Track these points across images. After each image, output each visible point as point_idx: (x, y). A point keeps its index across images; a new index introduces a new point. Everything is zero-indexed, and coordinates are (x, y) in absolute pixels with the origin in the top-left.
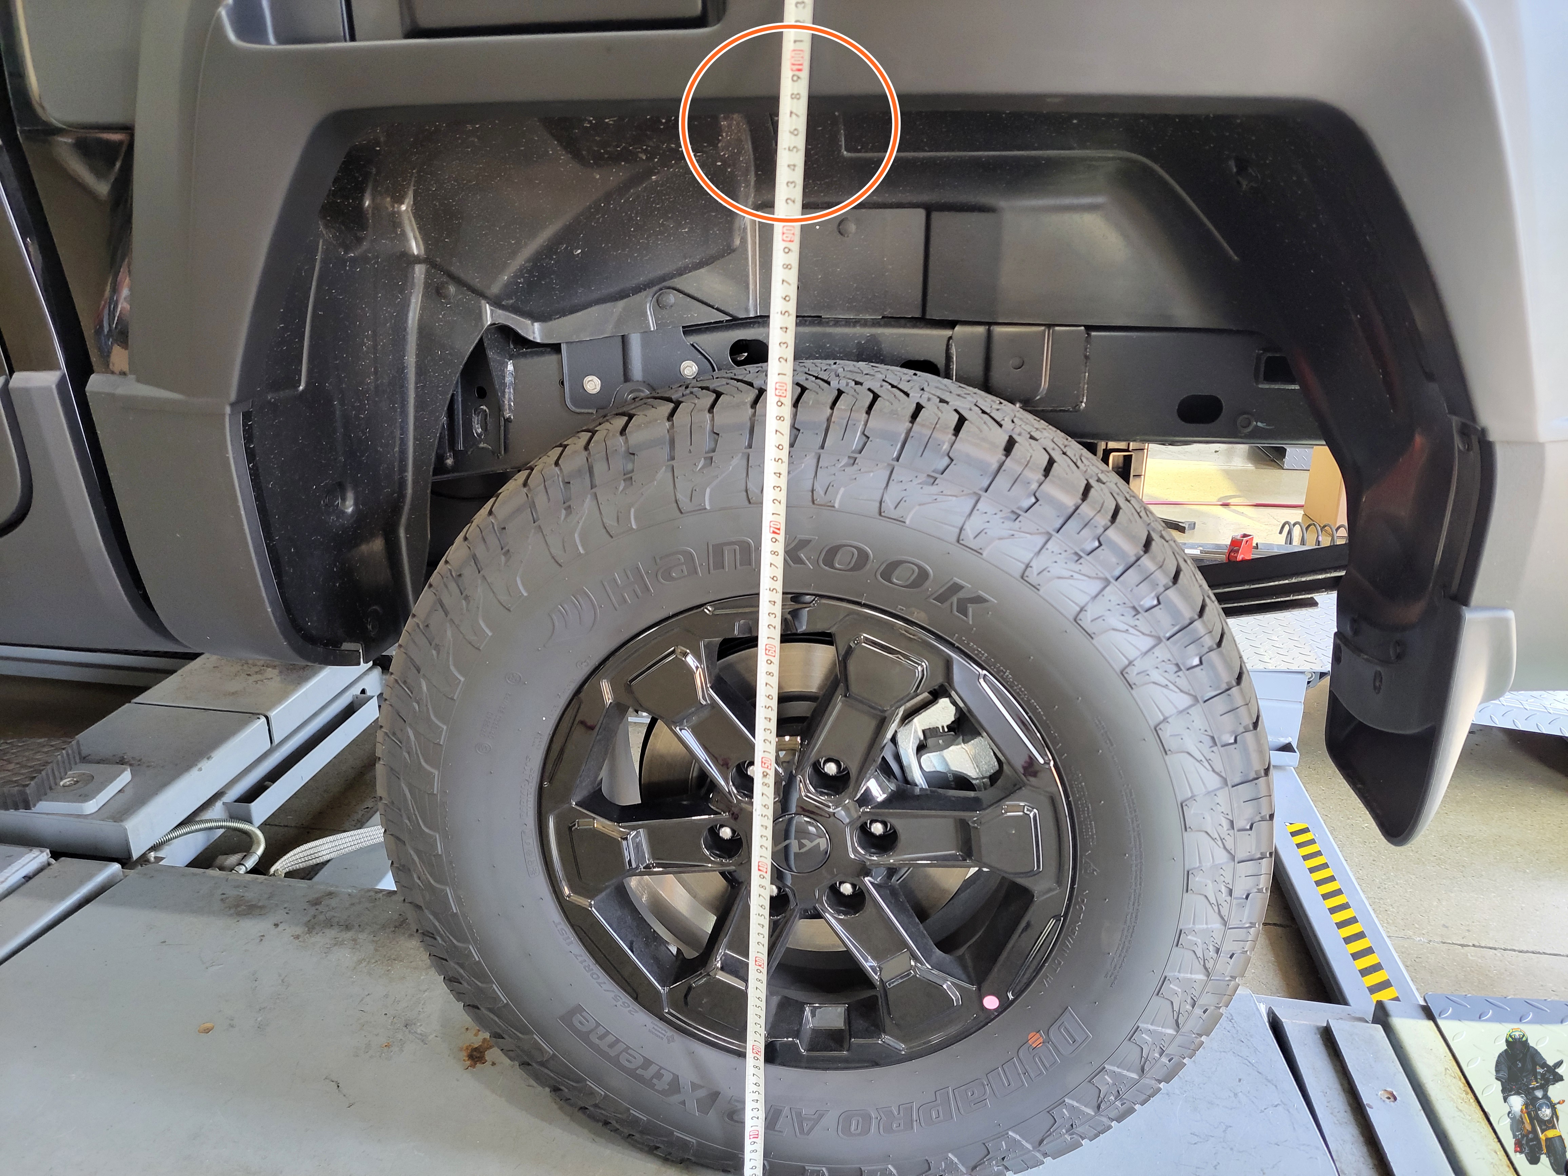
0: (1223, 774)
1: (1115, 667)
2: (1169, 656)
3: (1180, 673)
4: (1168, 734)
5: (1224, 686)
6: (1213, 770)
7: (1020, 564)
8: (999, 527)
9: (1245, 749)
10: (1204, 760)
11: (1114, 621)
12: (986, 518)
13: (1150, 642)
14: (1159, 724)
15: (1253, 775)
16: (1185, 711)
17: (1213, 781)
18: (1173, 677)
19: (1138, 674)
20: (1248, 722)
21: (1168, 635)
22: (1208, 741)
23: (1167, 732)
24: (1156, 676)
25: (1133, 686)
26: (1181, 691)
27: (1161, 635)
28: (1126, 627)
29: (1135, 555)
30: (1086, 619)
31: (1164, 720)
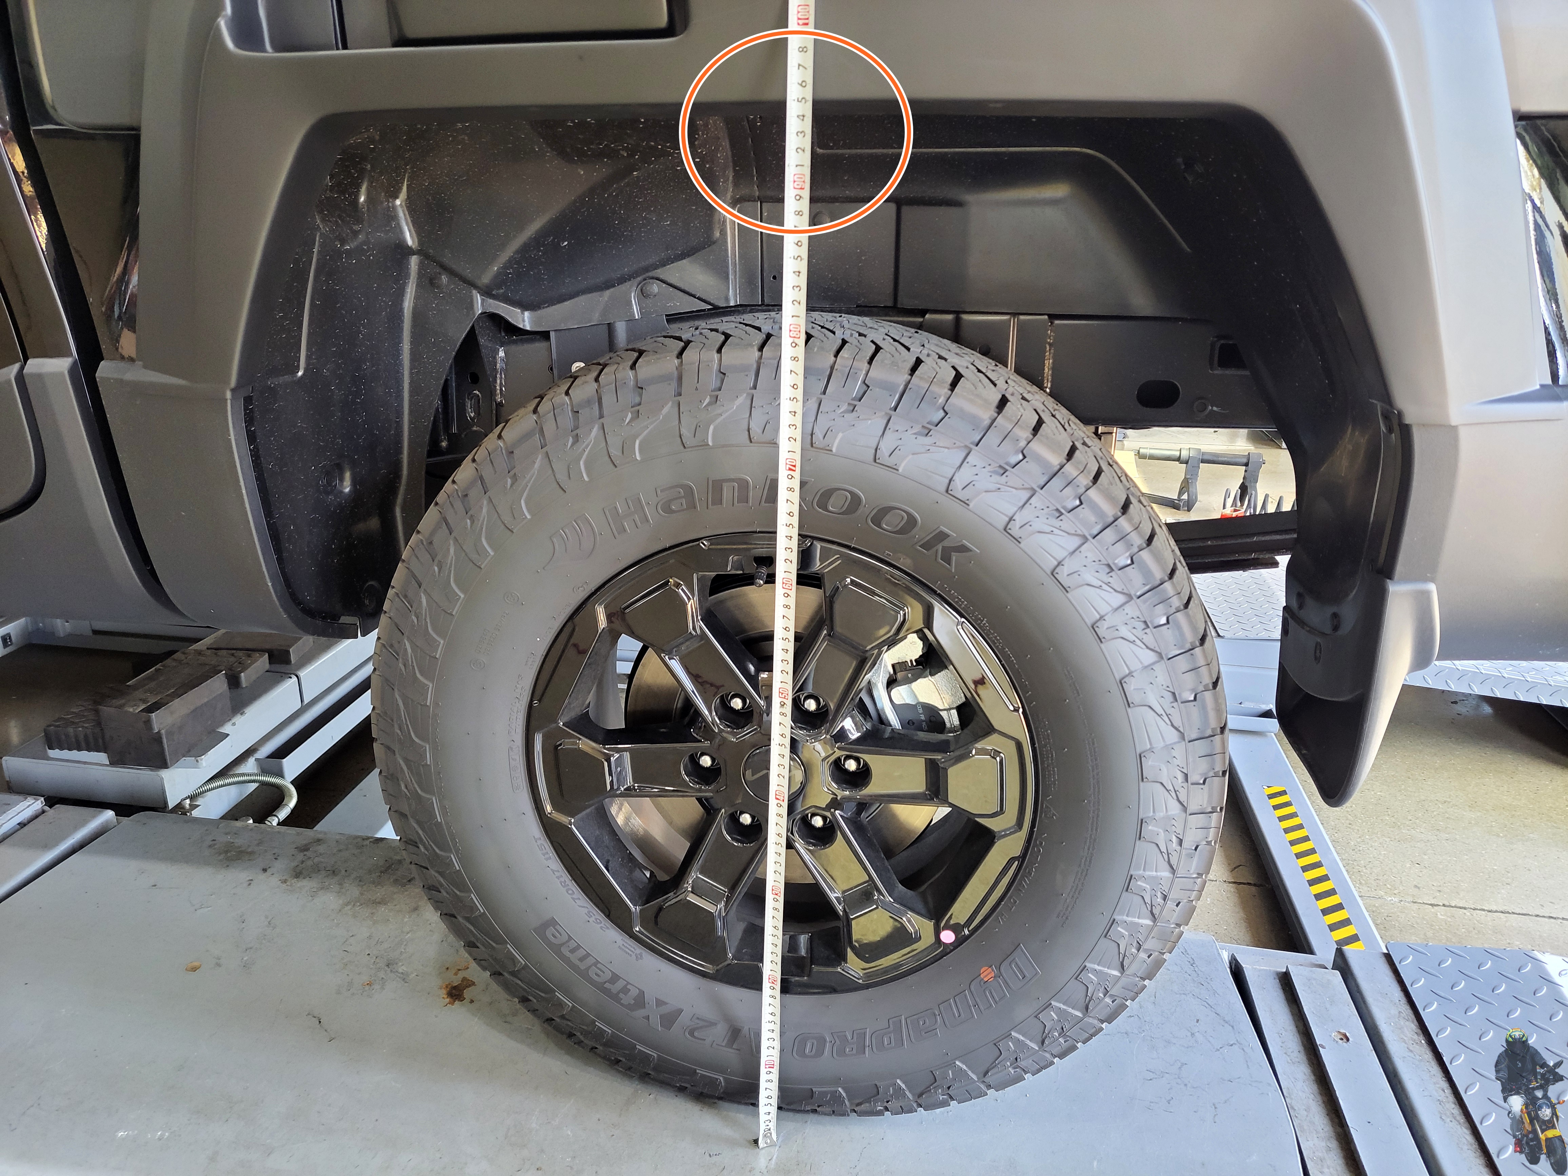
0: (1181, 729)
1: (1087, 620)
2: (1138, 613)
3: (1147, 631)
4: (1132, 688)
5: (1188, 646)
6: (1172, 725)
7: (1003, 517)
8: (986, 480)
9: (1204, 708)
10: (1164, 714)
11: (1089, 577)
12: (975, 470)
13: (1121, 599)
14: (1123, 678)
15: (1209, 732)
16: (1149, 667)
17: (1172, 736)
18: (1140, 633)
19: (1107, 628)
20: (1208, 681)
21: (1139, 594)
22: (1169, 697)
23: (1131, 686)
24: (1124, 631)
25: (1103, 640)
26: (1147, 647)
27: (1132, 593)
28: (1100, 583)
29: (1113, 516)
30: (1063, 574)
31: (1129, 674)
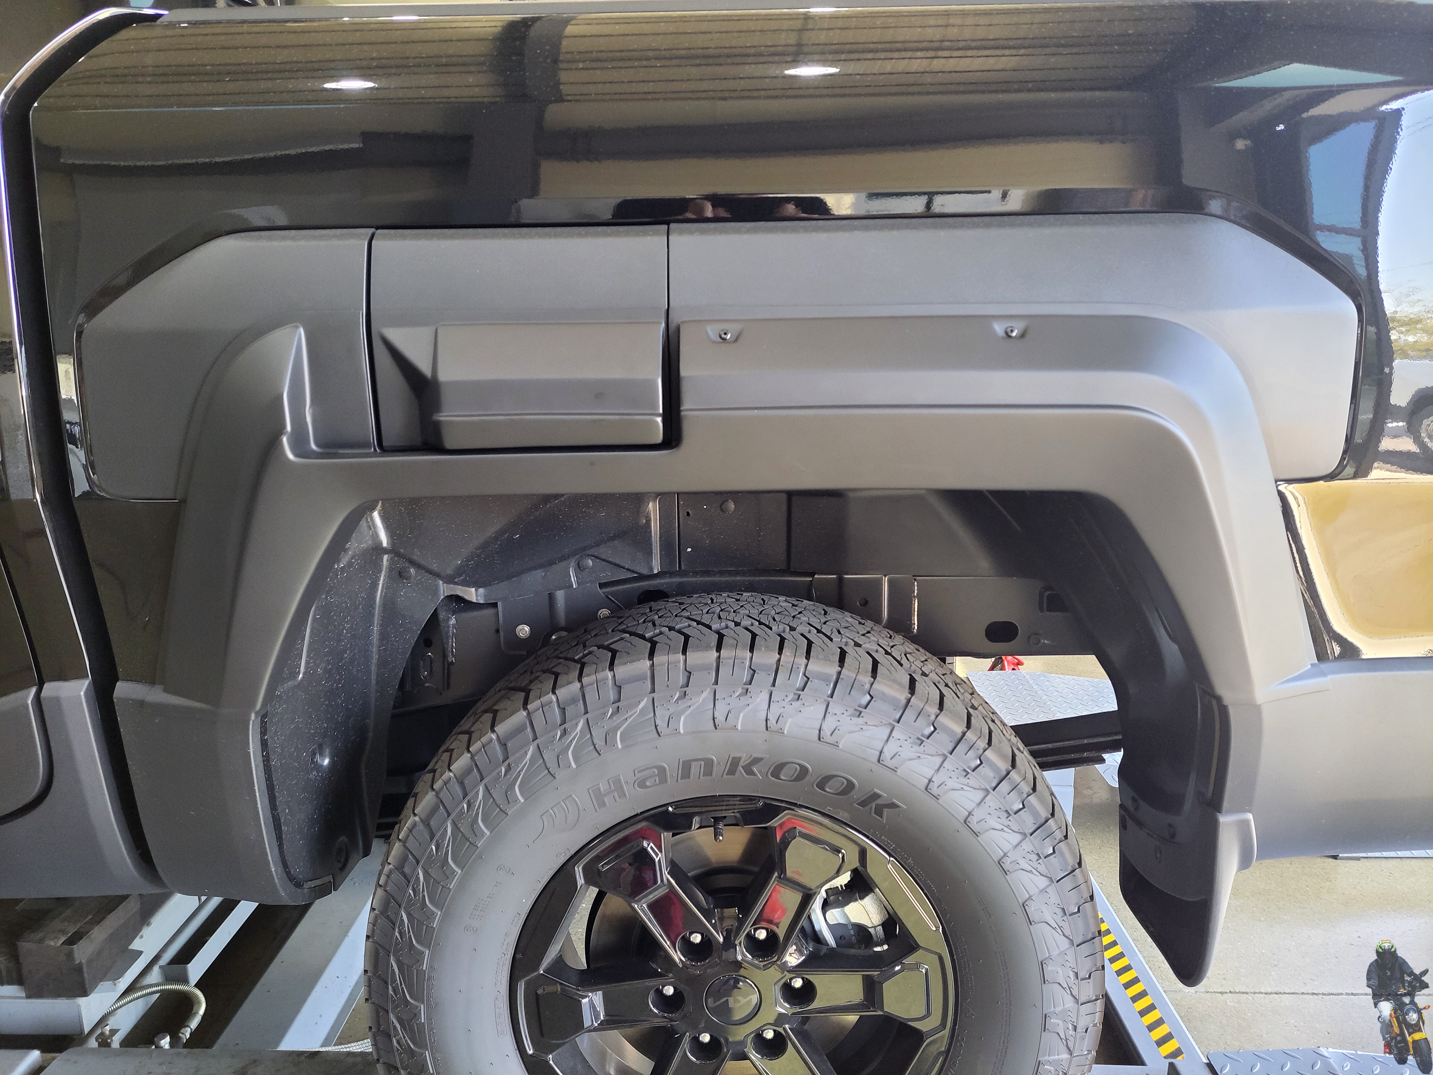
0: (1071, 937)
1: (994, 858)
2: (1032, 848)
3: (1040, 861)
4: (1032, 909)
5: (1070, 869)
6: (1064, 935)
7: (924, 779)
8: (909, 751)
9: (1085, 917)
10: (1057, 927)
11: (993, 822)
12: (899, 743)
13: (1018, 837)
14: (1026, 901)
15: (1090, 936)
16: (1044, 891)
17: (1064, 943)
18: (1035, 864)
19: (1010, 863)
20: (1087, 895)
21: (1031, 831)
22: (1060, 912)
23: (1031, 909)
24: (1023, 864)
25: (1008, 873)
26: (1041, 874)
27: (1027, 832)
28: (1002, 827)
29: (1006, 770)
30: (973, 821)
31: (1029, 898)
